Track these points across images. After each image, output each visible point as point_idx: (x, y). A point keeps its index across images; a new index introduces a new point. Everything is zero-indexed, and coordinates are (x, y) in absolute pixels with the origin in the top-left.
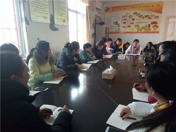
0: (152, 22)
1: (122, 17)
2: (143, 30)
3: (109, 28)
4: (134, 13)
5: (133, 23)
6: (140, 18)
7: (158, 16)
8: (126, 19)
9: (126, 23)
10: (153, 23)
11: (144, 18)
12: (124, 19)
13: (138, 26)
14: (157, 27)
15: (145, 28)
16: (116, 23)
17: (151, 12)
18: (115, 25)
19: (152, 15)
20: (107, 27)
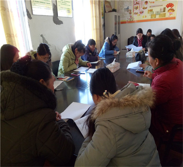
2: (157, 17)
3: (119, 17)
5: (146, 8)
8: (138, 2)
10: (168, 6)
12: (136, 3)
15: (159, 13)
16: (128, 8)
18: (126, 12)
20: (116, 16)
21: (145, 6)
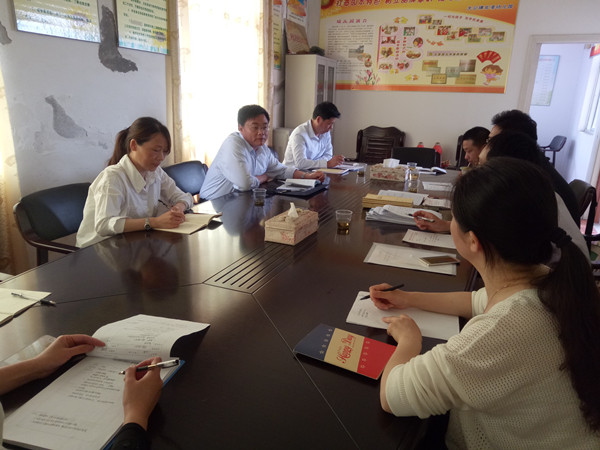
0: (483, 54)
1: (381, 29)
2: (451, 82)
3: (331, 69)
4: (423, 18)
5: (418, 56)
6: (442, 38)
7: (503, 34)
8: (392, 38)
9: (394, 53)
10: (484, 57)
11: (453, 37)
12: (385, 39)
13: (433, 64)
14: (499, 70)
15: (456, 73)
16: (360, 51)
17: (481, 18)
18: (355, 60)
19: (482, 29)
20: (324, 66)
21: (416, 50)
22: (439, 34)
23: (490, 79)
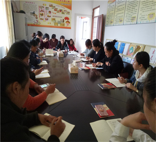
0: (65, 17)
1: (39, 7)
4: (50, 5)
5: (50, 16)
6: (56, 12)
7: (69, 12)
9: (44, 15)
11: (58, 12)
12: (41, 10)
13: (54, 19)
14: (69, 22)
17: (64, 7)
19: (65, 10)
22: (55, 10)
23: (68, 25)
